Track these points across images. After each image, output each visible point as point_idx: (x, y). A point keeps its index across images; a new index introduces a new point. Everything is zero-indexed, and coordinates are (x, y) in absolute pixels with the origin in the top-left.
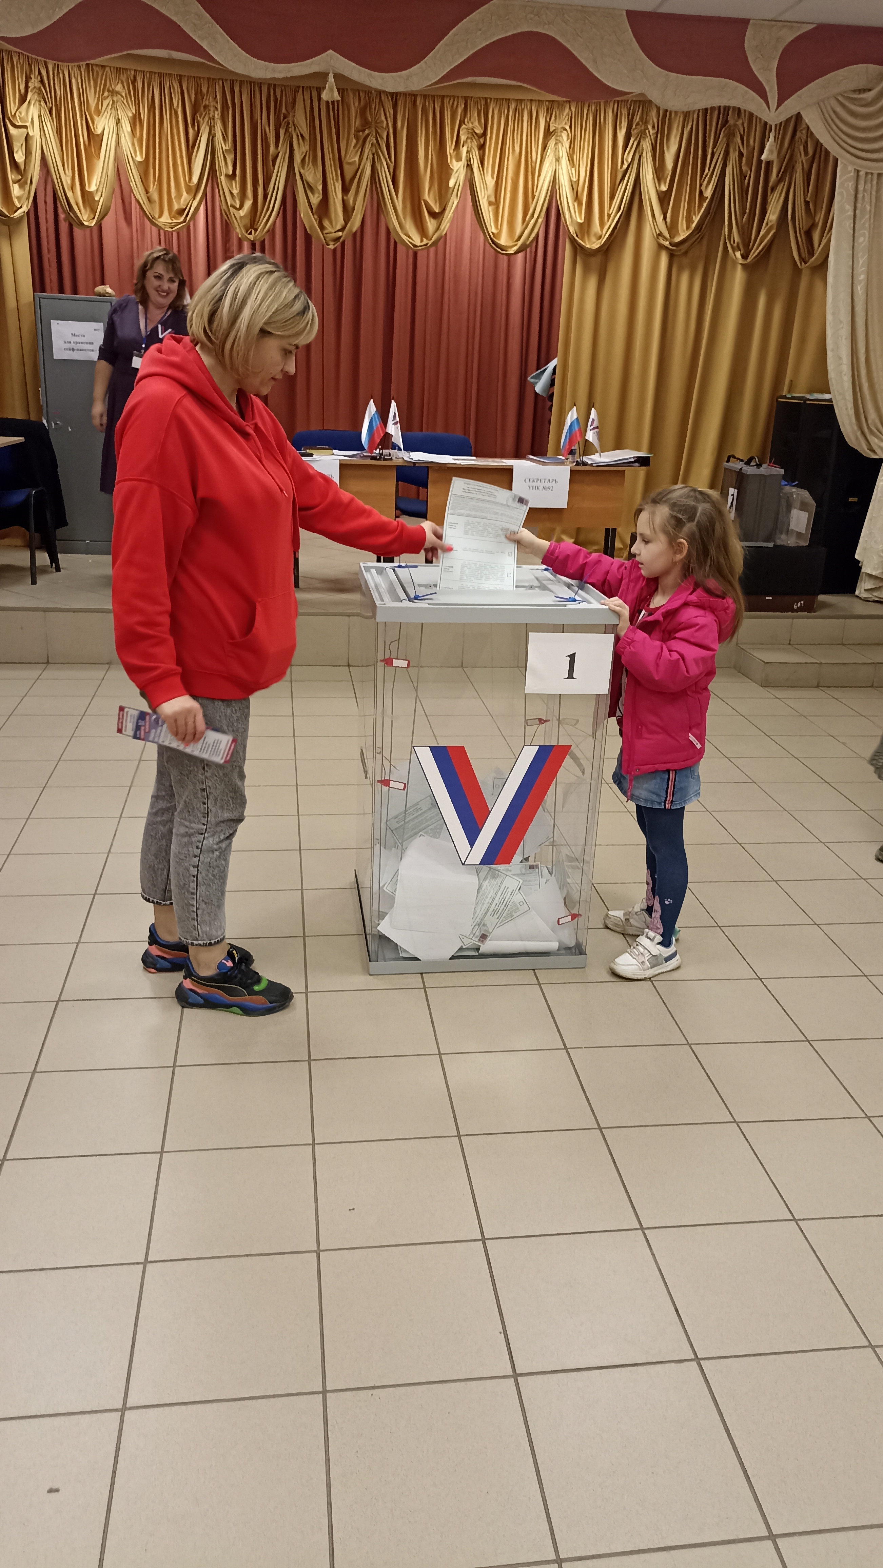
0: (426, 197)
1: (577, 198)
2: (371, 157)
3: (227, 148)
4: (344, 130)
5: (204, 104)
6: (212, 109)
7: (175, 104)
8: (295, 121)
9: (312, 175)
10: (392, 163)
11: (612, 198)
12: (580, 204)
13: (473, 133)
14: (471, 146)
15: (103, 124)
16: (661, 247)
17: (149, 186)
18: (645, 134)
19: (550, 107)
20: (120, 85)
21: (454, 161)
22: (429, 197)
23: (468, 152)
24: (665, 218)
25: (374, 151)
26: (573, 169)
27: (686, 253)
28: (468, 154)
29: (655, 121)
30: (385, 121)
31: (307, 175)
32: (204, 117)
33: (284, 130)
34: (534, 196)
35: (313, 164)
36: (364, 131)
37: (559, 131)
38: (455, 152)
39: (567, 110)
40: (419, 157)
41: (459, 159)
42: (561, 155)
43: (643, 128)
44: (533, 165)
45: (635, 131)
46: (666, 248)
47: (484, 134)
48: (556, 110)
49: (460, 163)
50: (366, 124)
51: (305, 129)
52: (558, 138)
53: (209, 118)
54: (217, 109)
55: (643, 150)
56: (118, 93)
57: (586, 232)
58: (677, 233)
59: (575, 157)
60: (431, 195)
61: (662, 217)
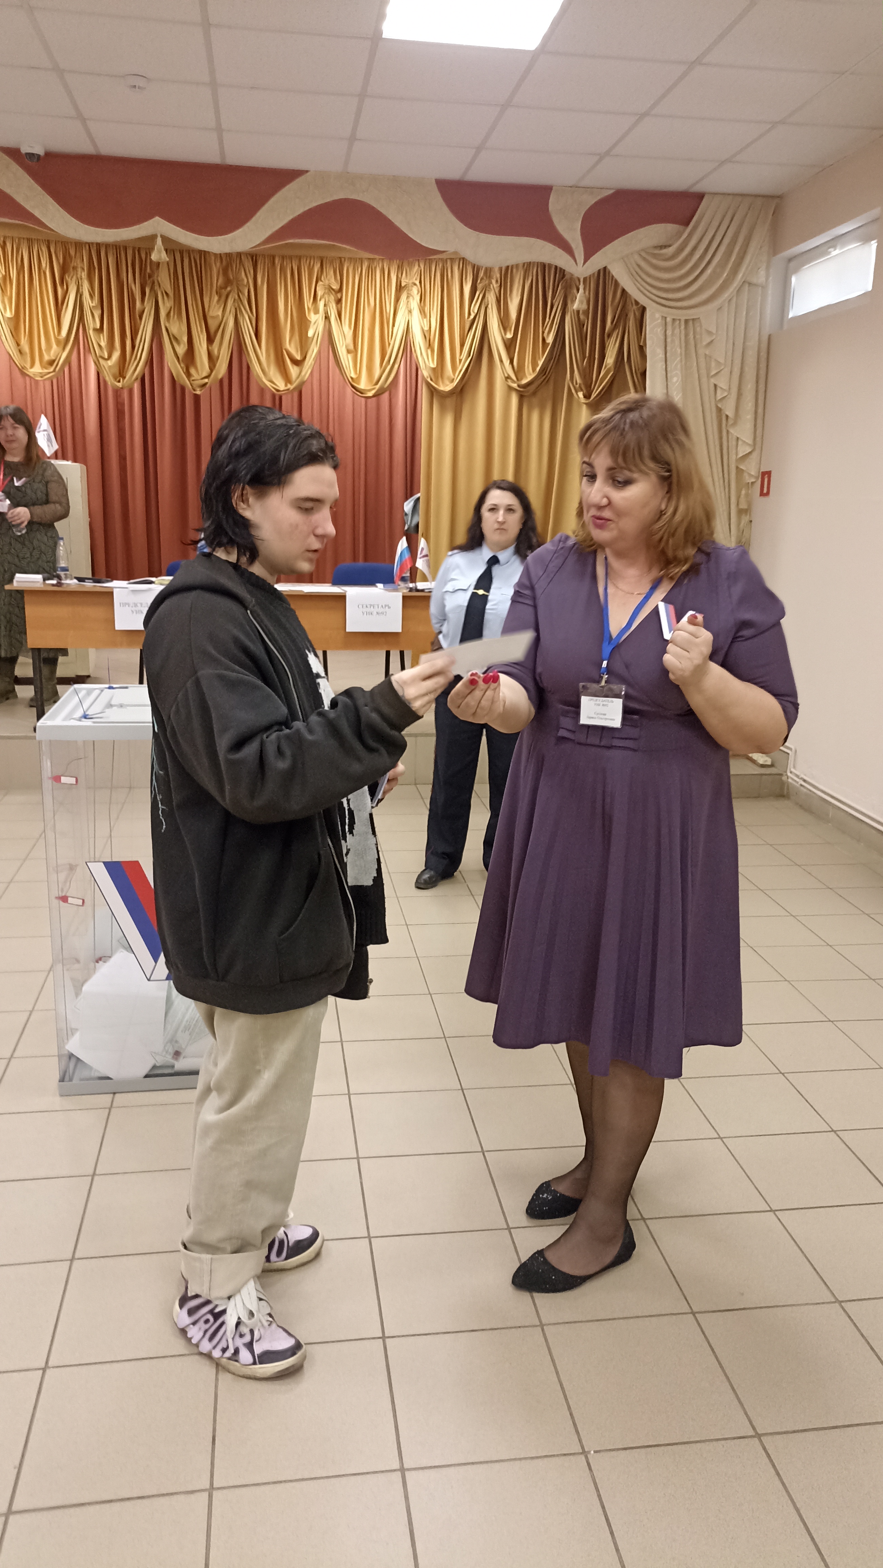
0: (288, 346)
1: (430, 346)
2: (233, 310)
3: (94, 305)
4: (207, 287)
5: (72, 265)
6: (79, 270)
7: (44, 265)
8: (159, 279)
9: (177, 328)
10: (253, 315)
11: (462, 345)
12: (433, 351)
13: (330, 288)
14: (329, 300)
16: (510, 388)
17: (20, 340)
18: (490, 288)
19: (399, 267)
21: (312, 314)
22: (291, 347)
23: (325, 305)
24: (512, 362)
25: (237, 305)
26: (425, 320)
27: (534, 393)
28: (326, 308)
29: (498, 276)
30: (246, 279)
31: (172, 329)
32: (72, 277)
33: (149, 288)
34: (389, 344)
35: (177, 317)
36: (226, 288)
37: (410, 285)
38: (313, 306)
39: (416, 267)
40: (279, 311)
41: (316, 312)
42: (412, 308)
43: (487, 282)
44: (388, 316)
45: (481, 285)
46: (516, 390)
47: (341, 290)
49: (318, 315)
50: (228, 282)
51: (169, 286)
52: (409, 292)
53: (77, 278)
54: (83, 269)
55: (488, 301)
57: (440, 375)
58: (524, 376)
59: (426, 309)
60: (292, 345)
61: (509, 361)
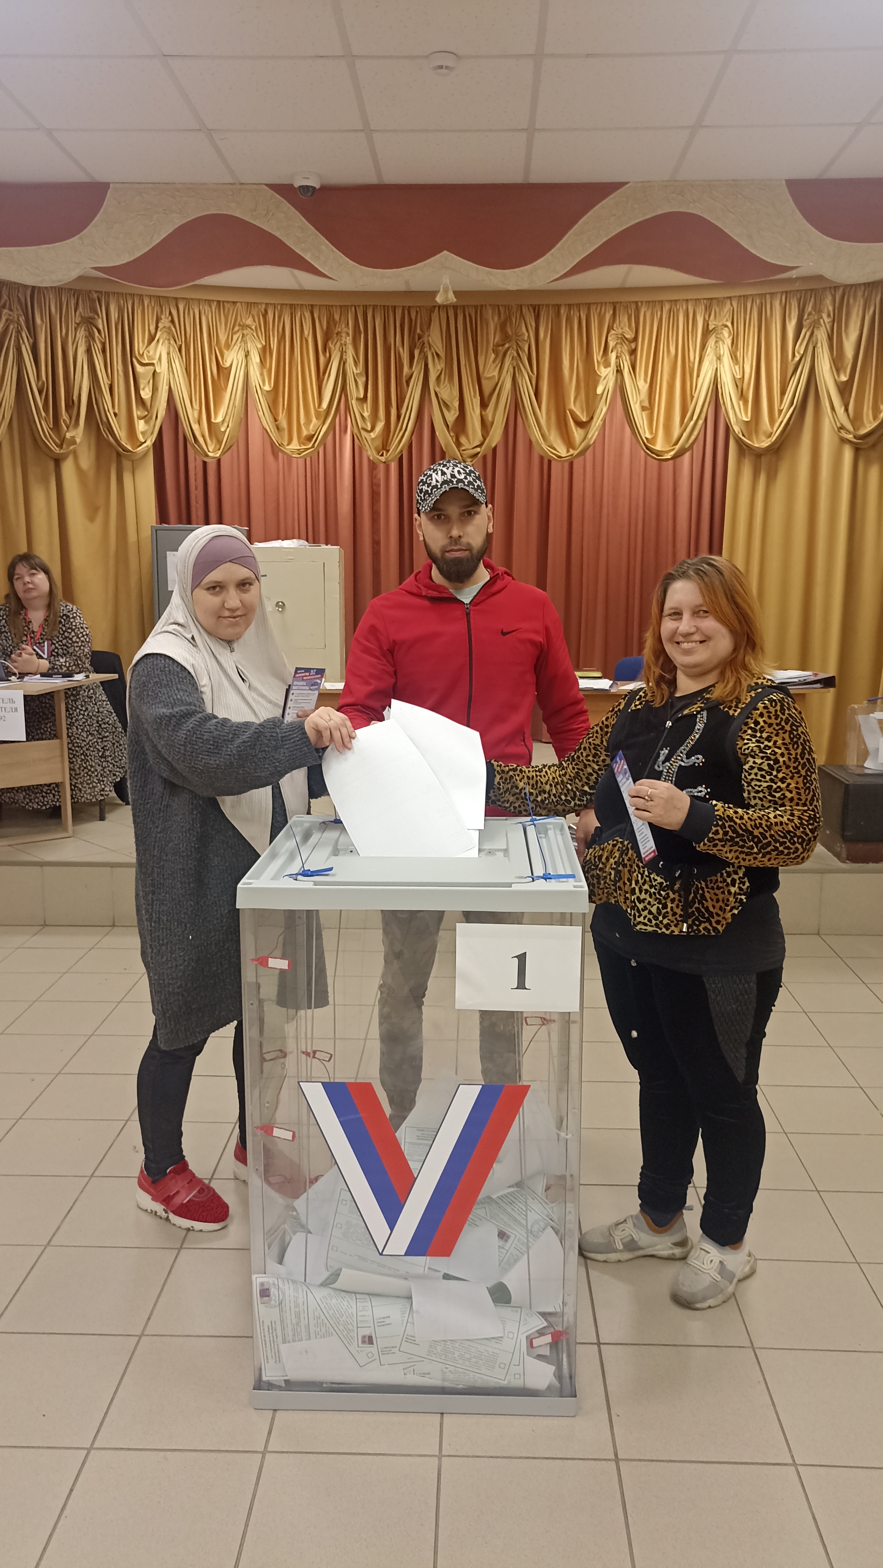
0: (572, 407)
1: (742, 396)
2: (511, 370)
3: (358, 372)
4: (482, 346)
5: (336, 332)
6: (344, 335)
7: (306, 333)
8: (431, 341)
9: (448, 392)
10: (533, 374)
11: (783, 393)
12: (746, 402)
13: (623, 338)
14: (622, 351)
15: (233, 358)
16: (843, 441)
17: (278, 415)
18: (820, 324)
19: (708, 305)
20: (251, 319)
21: (602, 368)
22: (575, 406)
23: (617, 357)
24: (846, 410)
25: (515, 364)
26: (737, 367)
27: (874, 446)
28: (618, 360)
29: (831, 308)
30: (526, 333)
31: (442, 393)
32: (336, 343)
33: (419, 350)
34: (692, 397)
35: (449, 380)
36: (504, 345)
37: (720, 328)
38: (604, 359)
39: (728, 306)
40: (563, 367)
41: (607, 365)
42: (722, 353)
43: (816, 317)
44: (691, 365)
45: (808, 321)
46: (850, 441)
47: (635, 339)
48: (715, 308)
49: (609, 369)
50: (506, 338)
51: (440, 346)
52: (719, 336)
53: (341, 344)
54: (348, 334)
55: (817, 340)
56: (249, 326)
57: (753, 430)
58: (862, 425)
59: (738, 354)
60: (578, 404)
61: (843, 409)
